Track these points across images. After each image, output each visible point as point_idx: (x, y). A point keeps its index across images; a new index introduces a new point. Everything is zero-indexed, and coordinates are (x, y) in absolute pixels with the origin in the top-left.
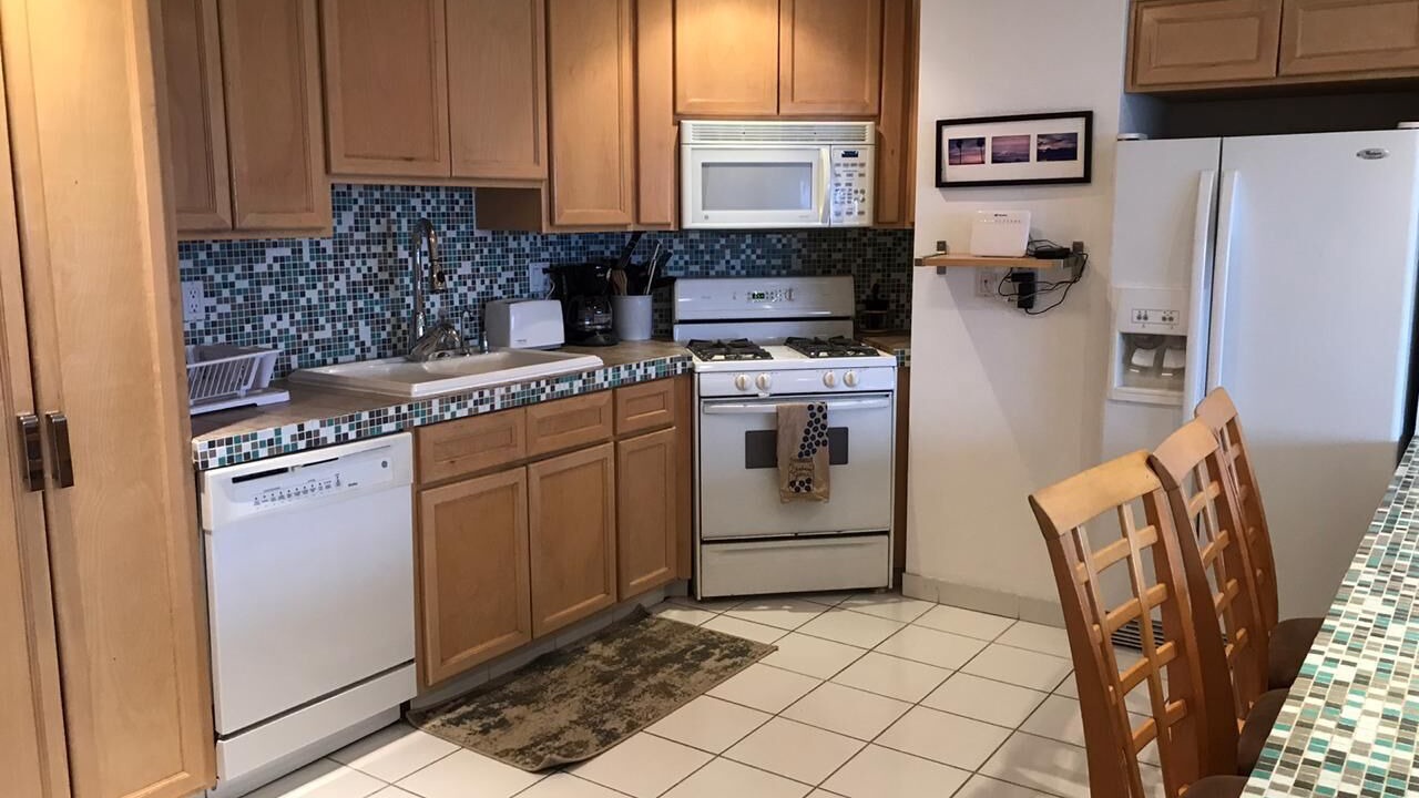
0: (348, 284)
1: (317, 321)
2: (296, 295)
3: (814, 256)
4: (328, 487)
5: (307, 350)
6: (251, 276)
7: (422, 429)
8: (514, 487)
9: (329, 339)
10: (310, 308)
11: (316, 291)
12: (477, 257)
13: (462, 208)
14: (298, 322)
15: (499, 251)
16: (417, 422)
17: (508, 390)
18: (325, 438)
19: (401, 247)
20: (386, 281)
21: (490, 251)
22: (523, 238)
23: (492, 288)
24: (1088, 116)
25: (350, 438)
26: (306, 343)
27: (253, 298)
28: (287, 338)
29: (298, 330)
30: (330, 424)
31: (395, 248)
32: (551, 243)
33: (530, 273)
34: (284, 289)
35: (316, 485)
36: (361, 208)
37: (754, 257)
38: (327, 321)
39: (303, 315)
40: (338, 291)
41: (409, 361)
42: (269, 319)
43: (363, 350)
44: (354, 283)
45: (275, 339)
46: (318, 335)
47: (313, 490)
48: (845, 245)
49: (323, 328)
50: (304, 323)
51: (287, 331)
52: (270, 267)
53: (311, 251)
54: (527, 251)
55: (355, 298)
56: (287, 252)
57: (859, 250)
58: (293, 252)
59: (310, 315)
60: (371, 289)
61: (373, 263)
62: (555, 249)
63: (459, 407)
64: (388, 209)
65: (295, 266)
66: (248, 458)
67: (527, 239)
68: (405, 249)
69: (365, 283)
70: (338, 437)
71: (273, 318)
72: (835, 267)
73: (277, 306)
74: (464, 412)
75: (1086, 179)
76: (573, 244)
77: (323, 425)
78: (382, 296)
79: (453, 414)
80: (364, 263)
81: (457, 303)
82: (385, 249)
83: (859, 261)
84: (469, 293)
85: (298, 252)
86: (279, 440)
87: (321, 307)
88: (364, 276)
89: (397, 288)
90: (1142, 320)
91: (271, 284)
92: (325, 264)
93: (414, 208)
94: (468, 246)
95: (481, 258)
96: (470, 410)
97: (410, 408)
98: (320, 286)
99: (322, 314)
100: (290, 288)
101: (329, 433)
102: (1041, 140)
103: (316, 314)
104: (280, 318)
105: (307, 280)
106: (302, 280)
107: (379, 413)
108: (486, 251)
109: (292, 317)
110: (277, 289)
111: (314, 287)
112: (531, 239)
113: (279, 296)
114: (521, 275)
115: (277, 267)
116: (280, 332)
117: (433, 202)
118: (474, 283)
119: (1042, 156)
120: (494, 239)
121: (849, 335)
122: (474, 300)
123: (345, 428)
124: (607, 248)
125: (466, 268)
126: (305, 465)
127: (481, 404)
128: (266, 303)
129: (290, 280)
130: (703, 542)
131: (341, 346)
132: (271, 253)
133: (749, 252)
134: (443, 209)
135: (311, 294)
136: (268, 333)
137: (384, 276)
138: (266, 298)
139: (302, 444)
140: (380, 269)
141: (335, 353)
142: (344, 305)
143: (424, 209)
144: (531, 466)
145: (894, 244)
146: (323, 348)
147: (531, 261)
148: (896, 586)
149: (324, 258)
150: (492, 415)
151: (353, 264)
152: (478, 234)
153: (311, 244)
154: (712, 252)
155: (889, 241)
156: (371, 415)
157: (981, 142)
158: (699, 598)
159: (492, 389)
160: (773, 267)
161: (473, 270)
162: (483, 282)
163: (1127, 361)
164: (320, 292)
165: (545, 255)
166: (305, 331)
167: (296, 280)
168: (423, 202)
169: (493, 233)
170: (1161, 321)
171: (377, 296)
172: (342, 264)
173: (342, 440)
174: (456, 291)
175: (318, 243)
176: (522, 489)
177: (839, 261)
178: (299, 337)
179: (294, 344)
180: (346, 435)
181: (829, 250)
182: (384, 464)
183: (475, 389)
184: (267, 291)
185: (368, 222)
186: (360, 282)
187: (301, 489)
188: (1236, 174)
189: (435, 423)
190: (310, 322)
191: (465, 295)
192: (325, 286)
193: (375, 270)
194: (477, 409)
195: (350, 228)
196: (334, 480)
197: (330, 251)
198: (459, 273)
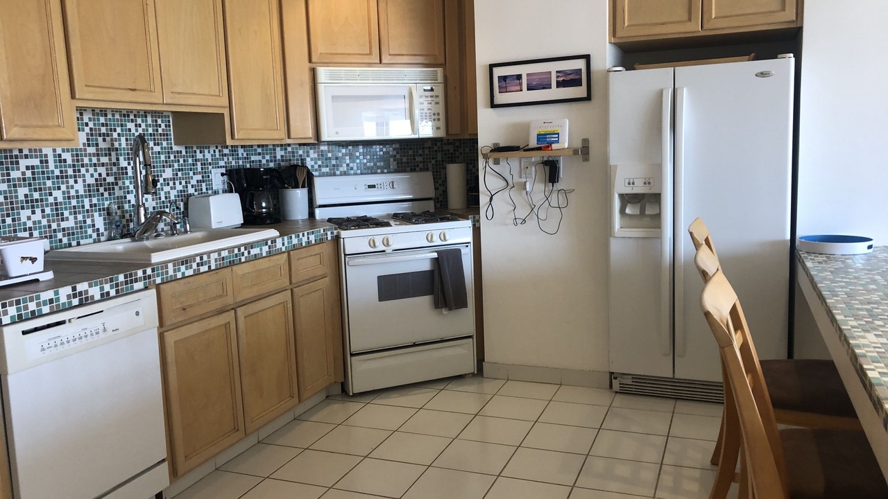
0: (84, 186)
1: (62, 214)
2: (46, 195)
3: (405, 160)
4: (97, 333)
5: (56, 236)
6: (9, 181)
7: (162, 286)
8: (227, 325)
9: (72, 228)
10: (56, 204)
11: (60, 192)
12: (176, 165)
13: (163, 130)
14: (48, 215)
15: (190, 161)
16: (158, 280)
17: (219, 255)
18: (93, 296)
19: (121, 158)
20: (113, 183)
21: (184, 161)
22: (206, 151)
23: (187, 187)
24: (587, 58)
25: (111, 295)
26: (55, 231)
27: (11, 198)
28: (40, 228)
29: (49, 221)
30: (96, 285)
31: (118, 159)
32: (225, 155)
33: (212, 176)
34: (35, 190)
35: (88, 333)
36: (91, 129)
37: (365, 161)
38: (70, 214)
39: (52, 210)
40: (77, 191)
41: (134, 241)
42: (25, 214)
43: (98, 235)
44: (89, 185)
45: (30, 229)
46: (64, 225)
47: (86, 336)
48: (424, 152)
49: (67, 219)
50: (53, 215)
51: (40, 222)
52: (23, 173)
53: (55, 161)
54: (210, 161)
55: (90, 196)
56: (36, 162)
57: (433, 155)
58: (41, 162)
59: (57, 209)
60: (101, 190)
61: (102, 170)
62: (228, 159)
63: (187, 269)
64: (111, 130)
65: (43, 173)
66: (34, 316)
67: (209, 152)
68: (125, 160)
69: (97, 185)
70: (102, 295)
71: (29, 212)
72: (418, 166)
73: (31, 203)
74: (190, 272)
75: (588, 98)
76: (240, 156)
77: (90, 286)
78: (110, 194)
79: (183, 273)
80: (96, 170)
81: (163, 199)
82: (110, 160)
83: (433, 162)
84: (171, 191)
85: (44, 162)
86: (58, 299)
87: (65, 203)
88: (96, 180)
89: (120, 188)
90: (631, 185)
91: (25, 186)
92: (66, 172)
93: (130, 130)
94: (169, 157)
95: (179, 165)
96: (194, 270)
97: (153, 270)
98: (63, 187)
99: (66, 209)
100: (40, 189)
101: (95, 292)
102: (558, 74)
103: (62, 209)
104: (33, 213)
105: (53, 183)
106: (49, 183)
107: (131, 275)
108: (181, 161)
109: (43, 211)
110: (30, 190)
111: (59, 188)
112: (212, 152)
113: (32, 195)
114: (206, 178)
115: (29, 174)
116: (34, 223)
117: (143, 126)
118: (174, 184)
119: (559, 85)
120: (186, 152)
121: (432, 210)
122: (175, 196)
123: (107, 287)
124: (264, 158)
125: (168, 173)
126: (79, 318)
127: (202, 265)
128: (22, 201)
129: (40, 184)
130: (352, 355)
131: (82, 233)
132: (23, 163)
133: (362, 157)
134: (150, 130)
135: (56, 193)
136: (25, 224)
137: (111, 179)
138: (21, 197)
139: (75, 302)
140: (108, 175)
141: (78, 238)
142: (83, 202)
143: (137, 131)
144: (238, 310)
145: (454, 150)
146: (69, 235)
147: (213, 168)
148: (479, 372)
149: (65, 166)
150: (210, 273)
151: (87, 171)
152: (175, 148)
153: (55, 156)
154: (337, 158)
155: (451, 148)
156: (126, 277)
157: (519, 77)
158: (351, 394)
159: (209, 253)
160: (378, 167)
161: (173, 174)
162: (180, 183)
163: (622, 211)
164: (64, 193)
165: (222, 163)
166: (54, 221)
167: (45, 184)
168: (136, 125)
169: (186, 148)
170: (643, 185)
171: (106, 195)
172: (79, 171)
173: (105, 297)
174: (162, 190)
175: (60, 156)
176: (233, 326)
177: (421, 162)
178: (50, 226)
179: (45, 232)
180: (108, 293)
181: (414, 156)
182: (137, 314)
183: (197, 255)
184: (22, 192)
185: (97, 140)
186: (93, 184)
187: (77, 336)
188: (685, 89)
189: (171, 281)
190: (57, 215)
191: (169, 192)
192: (68, 187)
193: (104, 175)
194: (199, 270)
195: (84, 144)
196: (101, 328)
197: (69, 162)
198: (164, 177)
